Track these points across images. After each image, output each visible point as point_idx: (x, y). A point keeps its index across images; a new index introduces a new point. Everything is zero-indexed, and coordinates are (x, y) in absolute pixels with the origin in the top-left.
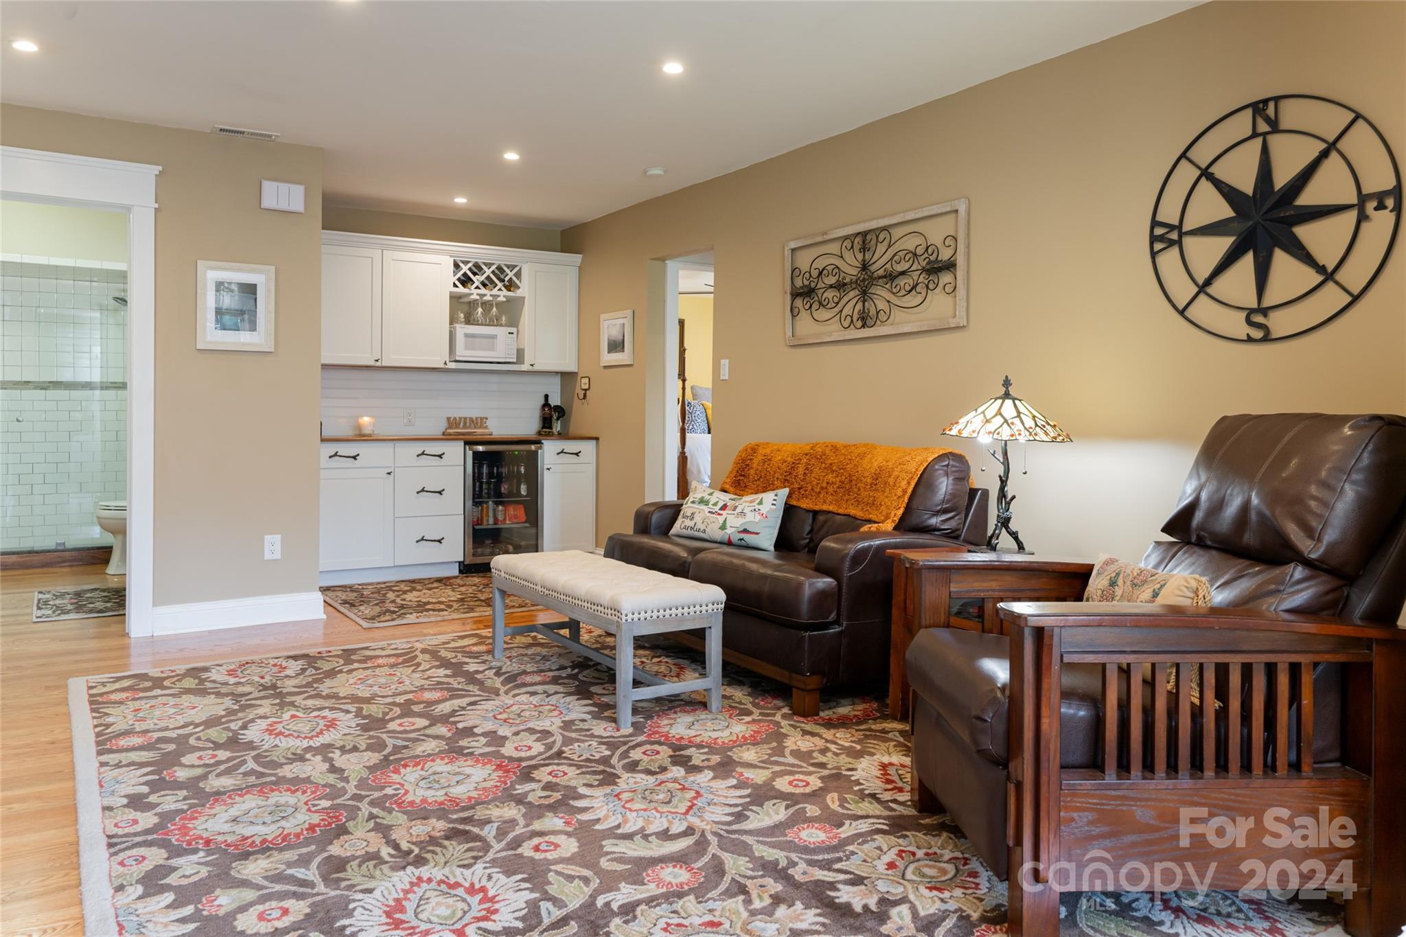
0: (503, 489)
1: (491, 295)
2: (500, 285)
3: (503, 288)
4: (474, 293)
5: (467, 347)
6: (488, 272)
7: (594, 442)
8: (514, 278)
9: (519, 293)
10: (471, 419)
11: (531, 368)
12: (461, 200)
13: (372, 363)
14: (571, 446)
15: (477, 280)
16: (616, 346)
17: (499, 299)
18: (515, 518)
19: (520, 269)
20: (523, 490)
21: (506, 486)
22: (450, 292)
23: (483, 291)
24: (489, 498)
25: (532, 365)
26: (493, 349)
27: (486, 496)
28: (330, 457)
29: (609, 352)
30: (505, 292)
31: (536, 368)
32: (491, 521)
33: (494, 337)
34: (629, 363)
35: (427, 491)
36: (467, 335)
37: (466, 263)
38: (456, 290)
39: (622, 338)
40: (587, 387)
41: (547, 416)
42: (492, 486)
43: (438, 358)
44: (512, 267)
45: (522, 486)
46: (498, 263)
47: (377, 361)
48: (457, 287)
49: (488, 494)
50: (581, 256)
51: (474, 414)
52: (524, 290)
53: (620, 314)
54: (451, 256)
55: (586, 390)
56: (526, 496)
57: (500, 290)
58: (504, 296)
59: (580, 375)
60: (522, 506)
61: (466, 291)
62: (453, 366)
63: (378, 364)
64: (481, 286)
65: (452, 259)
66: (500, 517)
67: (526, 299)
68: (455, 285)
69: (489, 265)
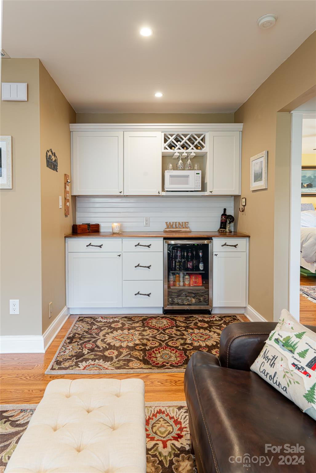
0: (189, 265)
1: (186, 153)
2: (192, 146)
3: (194, 148)
4: (176, 152)
5: (171, 183)
6: (185, 139)
7: (248, 239)
8: (201, 142)
9: (204, 150)
10: (179, 223)
11: (210, 194)
12: (159, 95)
13: (119, 194)
14: (232, 241)
15: (179, 144)
16: (258, 177)
17: (191, 154)
18: (195, 283)
19: (205, 135)
20: (201, 267)
21: (191, 264)
22: (163, 153)
23: (182, 150)
24: (180, 270)
25: (211, 192)
26: (187, 184)
27: (178, 269)
28: (87, 246)
29: (254, 182)
30: (195, 150)
31: (214, 193)
32: (182, 284)
33: (187, 176)
34: (265, 188)
35: (141, 266)
36: (171, 176)
37: (172, 135)
38: (166, 151)
39: (261, 171)
40: (245, 205)
41: (223, 221)
42: (182, 264)
43: (156, 189)
44: (199, 136)
45: (200, 265)
46: (191, 133)
47: (121, 192)
48: (167, 149)
49: (180, 268)
50: (243, 124)
51: (181, 220)
52: (207, 148)
53: (260, 155)
54: (162, 132)
55: (244, 206)
56: (202, 271)
57: (192, 149)
58: (194, 153)
59: (242, 197)
60: (201, 276)
61: (172, 151)
62: (164, 194)
63: (122, 194)
64: (181, 148)
65: (163, 134)
66: (187, 283)
67: (208, 153)
68: (165, 148)
69: (185, 136)
